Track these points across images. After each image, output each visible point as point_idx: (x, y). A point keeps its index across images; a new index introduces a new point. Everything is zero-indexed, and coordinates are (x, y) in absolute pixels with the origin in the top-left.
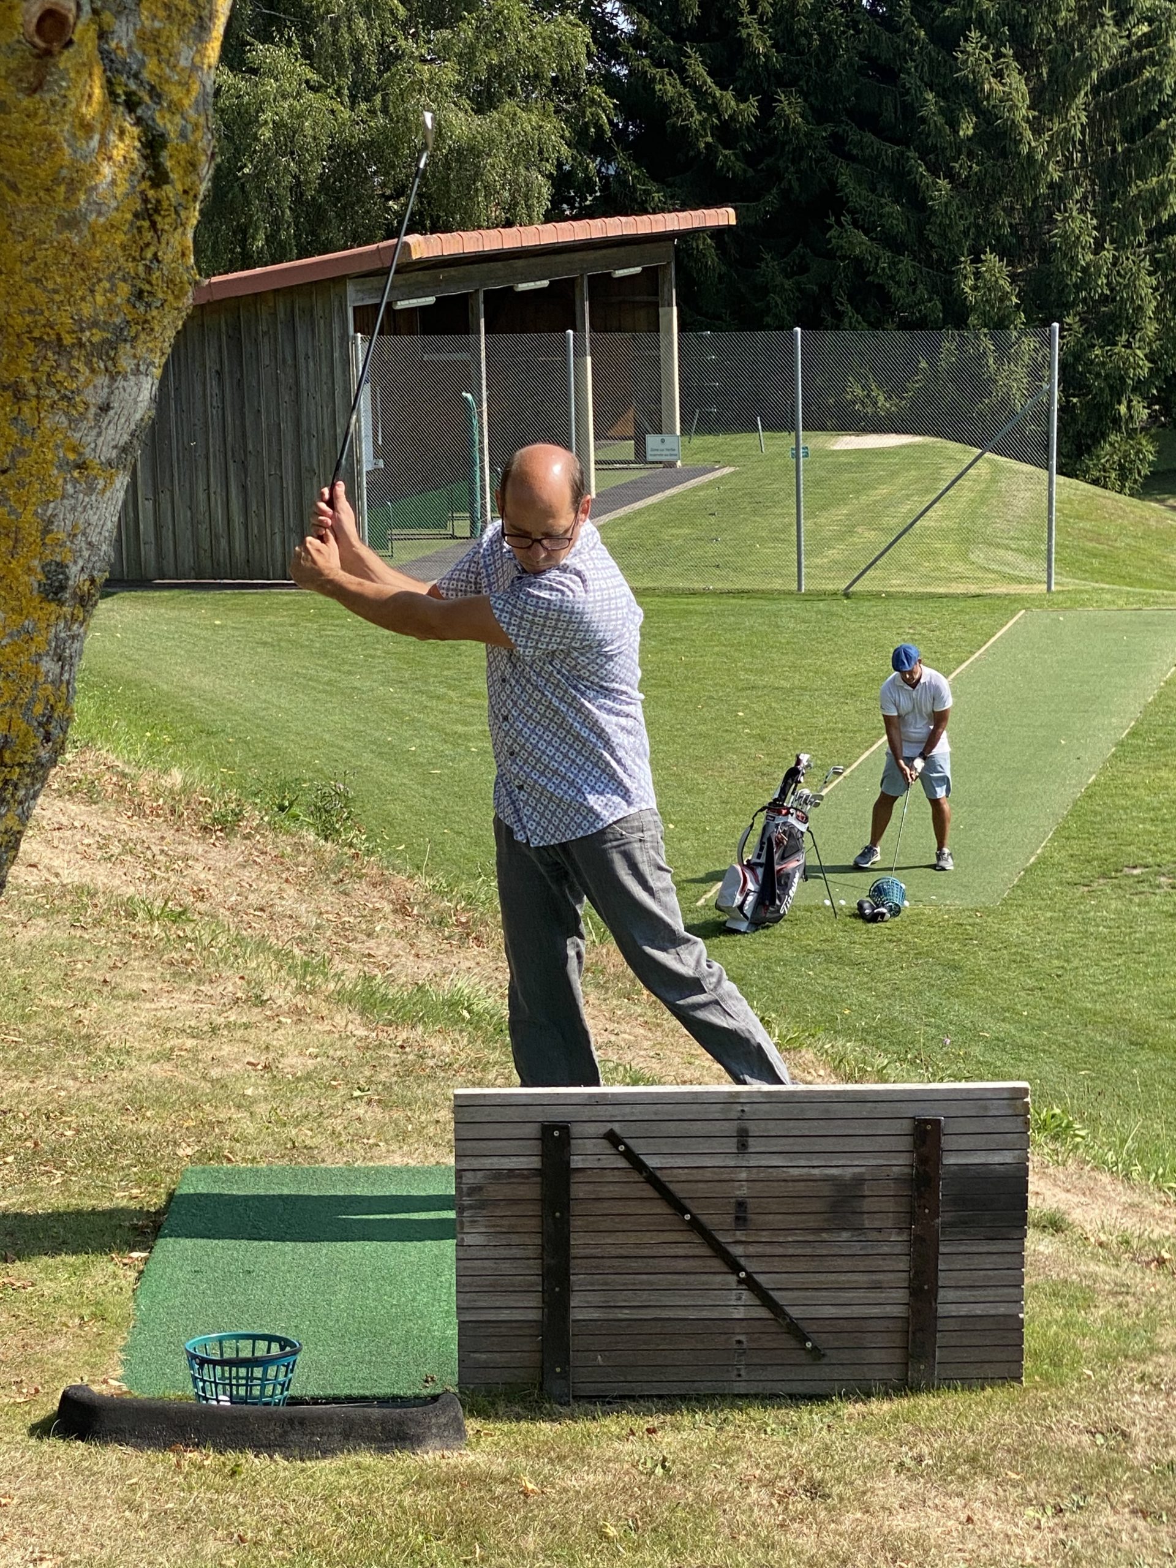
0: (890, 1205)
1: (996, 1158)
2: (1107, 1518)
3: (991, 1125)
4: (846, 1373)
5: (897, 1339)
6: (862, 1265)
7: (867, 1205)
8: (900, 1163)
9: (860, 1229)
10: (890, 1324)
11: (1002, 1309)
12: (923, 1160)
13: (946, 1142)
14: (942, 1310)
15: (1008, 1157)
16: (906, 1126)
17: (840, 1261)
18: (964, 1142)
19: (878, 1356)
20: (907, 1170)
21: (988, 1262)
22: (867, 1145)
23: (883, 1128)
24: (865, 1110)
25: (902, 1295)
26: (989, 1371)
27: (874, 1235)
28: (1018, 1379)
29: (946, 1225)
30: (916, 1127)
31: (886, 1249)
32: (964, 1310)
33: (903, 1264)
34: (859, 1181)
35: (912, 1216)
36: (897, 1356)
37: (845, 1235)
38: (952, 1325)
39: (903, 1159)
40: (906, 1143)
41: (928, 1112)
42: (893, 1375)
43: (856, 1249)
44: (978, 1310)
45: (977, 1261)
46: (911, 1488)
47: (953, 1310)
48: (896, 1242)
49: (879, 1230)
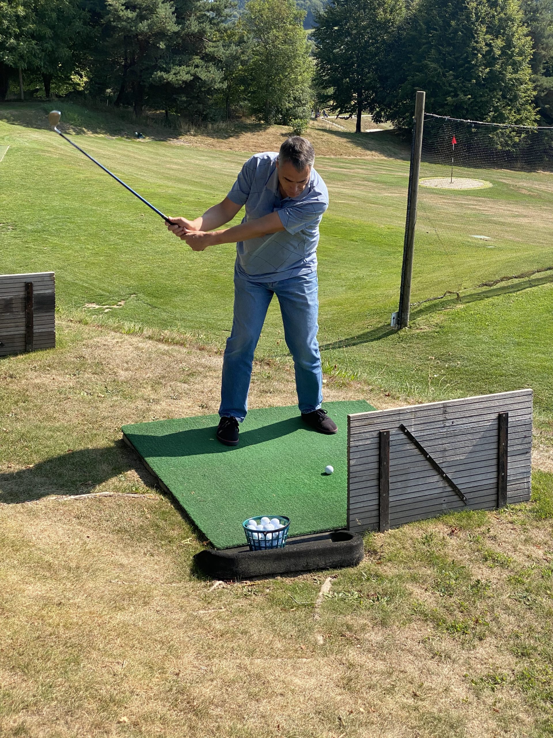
0: (20, 305)
1: (47, 292)
2: (86, 375)
3: (45, 283)
4: (10, 349)
5: (23, 339)
6: (13, 321)
7: (14, 305)
8: (22, 294)
9: (12, 312)
10: (21, 336)
11: (50, 330)
12: (28, 293)
13: (34, 288)
14: (35, 331)
15: (50, 291)
16: (23, 285)
17: (7, 321)
18: (38, 288)
19: (18, 344)
20: (24, 296)
21: (46, 318)
22: (13, 290)
23: (17, 285)
24: (12, 281)
25: (23, 328)
26: (47, 345)
27: (16, 313)
28: (54, 347)
29: (34, 309)
30: (26, 285)
31: (19, 317)
32: (40, 331)
33: (24, 320)
34: (11, 299)
35: (26, 307)
36: (23, 343)
37: (8, 314)
38: (37, 335)
39: (23, 293)
40: (23, 289)
41: (28, 281)
42: (22, 348)
43: (12, 317)
44: (43, 330)
45: (43, 318)
46: (36, 374)
47: (37, 331)
48: (22, 314)
49: (17, 312)
